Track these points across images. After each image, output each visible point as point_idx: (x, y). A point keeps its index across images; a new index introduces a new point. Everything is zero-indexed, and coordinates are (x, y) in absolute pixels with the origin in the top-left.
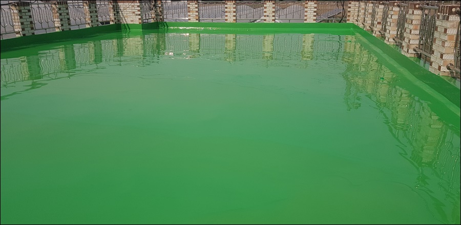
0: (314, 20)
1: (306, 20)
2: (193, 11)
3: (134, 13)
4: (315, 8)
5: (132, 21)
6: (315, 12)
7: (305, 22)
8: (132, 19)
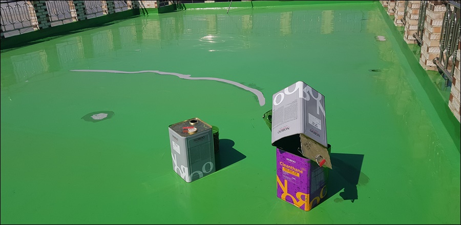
5: (148, 5)
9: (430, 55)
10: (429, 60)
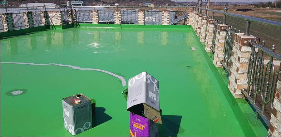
0: (168, 23)
1: (163, 23)
2: (95, 17)
3: (57, 18)
4: (168, 16)
5: (56, 23)
6: (168, 18)
7: (162, 24)
8: (56, 22)
9: (218, 59)
10: (218, 61)
